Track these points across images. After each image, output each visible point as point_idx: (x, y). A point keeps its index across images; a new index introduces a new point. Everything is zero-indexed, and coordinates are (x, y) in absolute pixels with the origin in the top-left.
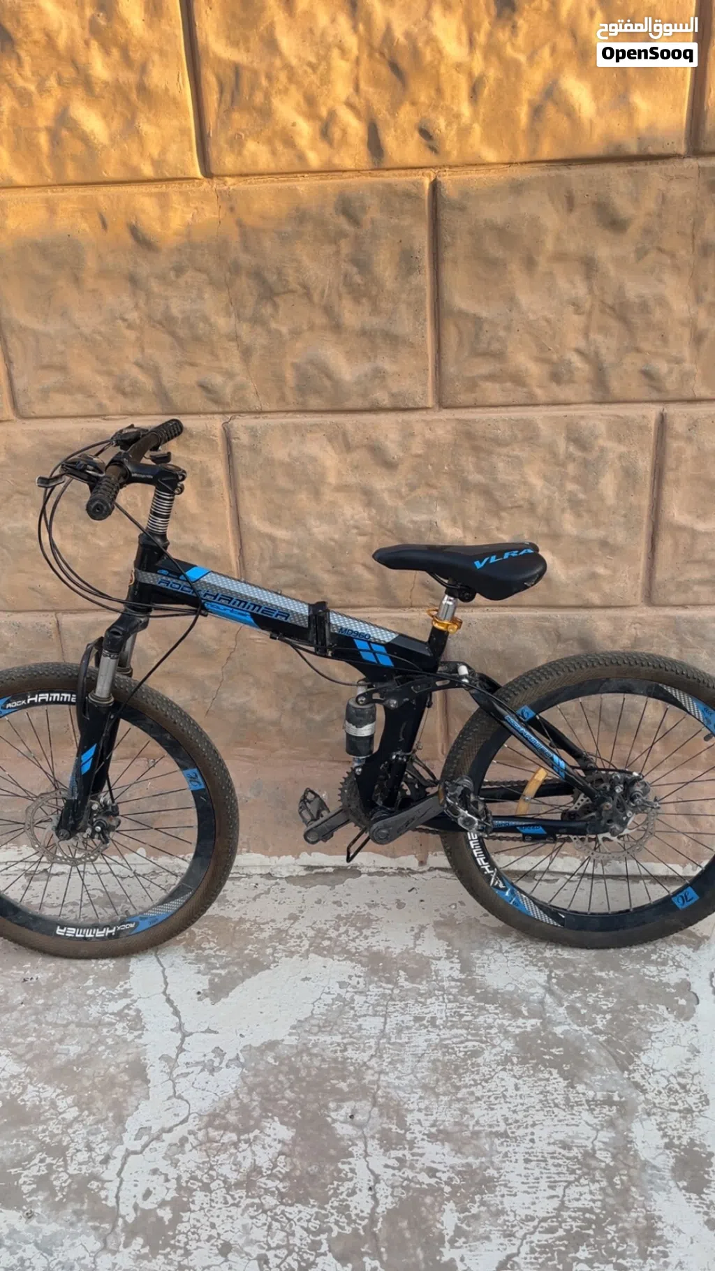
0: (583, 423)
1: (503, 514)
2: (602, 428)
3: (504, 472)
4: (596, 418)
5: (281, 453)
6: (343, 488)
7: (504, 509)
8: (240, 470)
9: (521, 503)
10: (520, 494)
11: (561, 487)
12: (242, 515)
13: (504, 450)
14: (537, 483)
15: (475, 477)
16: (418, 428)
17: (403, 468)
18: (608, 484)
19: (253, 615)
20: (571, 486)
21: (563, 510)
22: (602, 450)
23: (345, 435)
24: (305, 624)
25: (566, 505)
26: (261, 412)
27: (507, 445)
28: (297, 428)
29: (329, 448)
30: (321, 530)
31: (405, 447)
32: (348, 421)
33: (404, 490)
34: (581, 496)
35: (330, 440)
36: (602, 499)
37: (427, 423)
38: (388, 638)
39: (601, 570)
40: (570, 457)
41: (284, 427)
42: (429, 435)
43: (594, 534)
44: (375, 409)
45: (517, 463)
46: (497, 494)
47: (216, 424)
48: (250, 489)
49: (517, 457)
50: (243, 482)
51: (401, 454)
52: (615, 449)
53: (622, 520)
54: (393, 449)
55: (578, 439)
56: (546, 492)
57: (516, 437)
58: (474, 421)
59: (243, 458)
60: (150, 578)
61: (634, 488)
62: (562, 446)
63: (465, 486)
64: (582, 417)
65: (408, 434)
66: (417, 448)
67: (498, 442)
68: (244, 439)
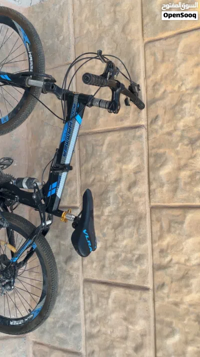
0: (145, 260)
1: (113, 230)
2: (144, 267)
3: (127, 231)
4: (147, 265)
5: (133, 147)
6: (121, 171)
7: (115, 231)
8: (126, 132)
9: (117, 237)
10: (120, 237)
11: (123, 251)
12: (111, 133)
13: (135, 231)
14: (125, 243)
15: (126, 220)
16: (143, 199)
17: (129, 193)
18: (124, 269)
19: (64, 142)
20: (123, 255)
21: (115, 252)
22: (136, 267)
23: (140, 172)
24: (62, 162)
25: (117, 253)
26: (148, 139)
27: (137, 232)
28: (142, 154)
29: (135, 166)
30: (106, 163)
31: (136, 194)
32: (145, 173)
33: (121, 194)
34: (120, 259)
35: (138, 166)
36: (119, 266)
37: (145, 203)
38: (59, 195)
39: (94, 265)
40: (134, 255)
41: (142, 149)
42: (140, 203)
43: (107, 262)
44: (149, 183)
45: (131, 236)
46: (120, 228)
47: (143, 123)
48: (120, 136)
49: (133, 235)
50: (122, 133)
51: (133, 193)
52: (137, 271)
53: (112, 273)
54: (135, 190)
55: (140, 258)
56: (121, 246)
57: (140, 236)
58: (146, 220)
59: (131, 133)
60: (76, 100)
61: (123, 278)
62: (137, 253)
63: (123, 217)
64: (147, 260)
65: (141, 195)
66: (136, 199)
67: (138, 229)
68: (138, 134)
